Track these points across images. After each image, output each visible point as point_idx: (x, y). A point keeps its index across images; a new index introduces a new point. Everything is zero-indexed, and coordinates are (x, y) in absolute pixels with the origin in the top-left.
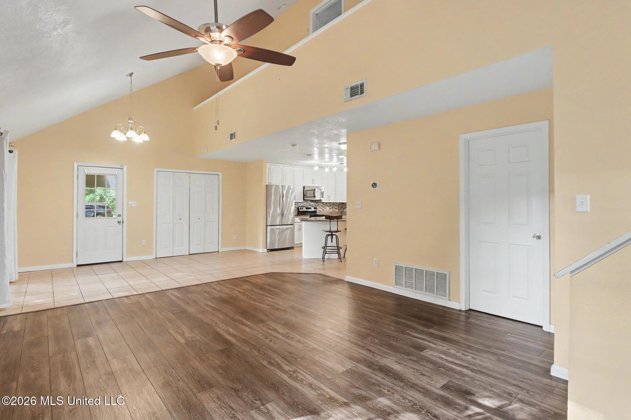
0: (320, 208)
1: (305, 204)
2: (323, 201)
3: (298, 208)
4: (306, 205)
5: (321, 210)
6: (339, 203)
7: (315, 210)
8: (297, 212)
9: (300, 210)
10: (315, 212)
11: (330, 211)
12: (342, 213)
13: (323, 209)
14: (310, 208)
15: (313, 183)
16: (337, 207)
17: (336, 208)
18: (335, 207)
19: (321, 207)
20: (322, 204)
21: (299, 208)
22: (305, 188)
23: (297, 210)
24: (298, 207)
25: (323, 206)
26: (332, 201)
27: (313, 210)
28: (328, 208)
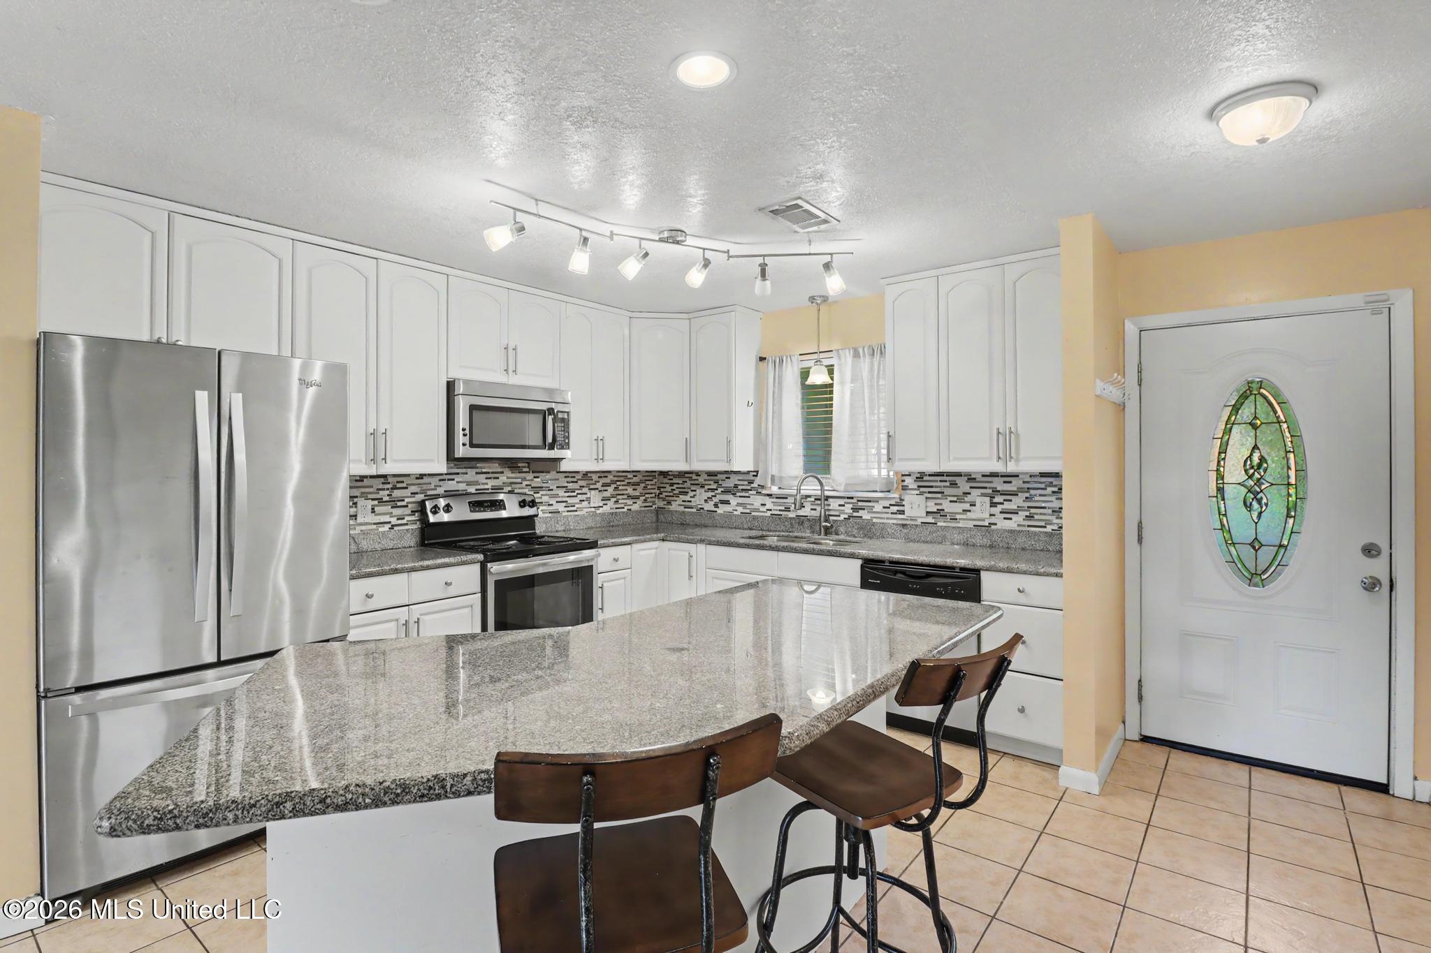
0: (553, 501)
1: (469, 484)
2: (564, 466)
3: (422, 503)
4: (472, 490)
5: (561, 507)
6: (647, 472)
7: (527, 511)
8: (418, 525)
9: (432, 519)
10: (529, 521)
11: (606, 509)
12: (661, 517)
13: (571, 501)
14: (499, 505)
15: (511, 369)
16: (640, 489)
17: (629, 497)
18: (630, 491)
19: (561, 492)
20: (563, 482)
21: (429, 505)
22: (460, 388)
23: (416, 517)
24: (420, 497)
25: (571, 486)
26: (613, 464)
27: (512, 510)
28: (596, 498)
